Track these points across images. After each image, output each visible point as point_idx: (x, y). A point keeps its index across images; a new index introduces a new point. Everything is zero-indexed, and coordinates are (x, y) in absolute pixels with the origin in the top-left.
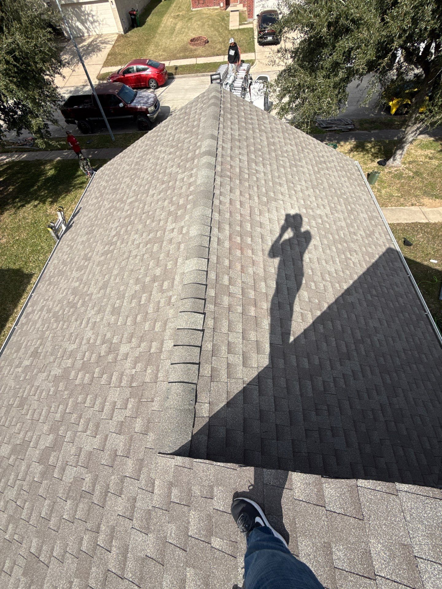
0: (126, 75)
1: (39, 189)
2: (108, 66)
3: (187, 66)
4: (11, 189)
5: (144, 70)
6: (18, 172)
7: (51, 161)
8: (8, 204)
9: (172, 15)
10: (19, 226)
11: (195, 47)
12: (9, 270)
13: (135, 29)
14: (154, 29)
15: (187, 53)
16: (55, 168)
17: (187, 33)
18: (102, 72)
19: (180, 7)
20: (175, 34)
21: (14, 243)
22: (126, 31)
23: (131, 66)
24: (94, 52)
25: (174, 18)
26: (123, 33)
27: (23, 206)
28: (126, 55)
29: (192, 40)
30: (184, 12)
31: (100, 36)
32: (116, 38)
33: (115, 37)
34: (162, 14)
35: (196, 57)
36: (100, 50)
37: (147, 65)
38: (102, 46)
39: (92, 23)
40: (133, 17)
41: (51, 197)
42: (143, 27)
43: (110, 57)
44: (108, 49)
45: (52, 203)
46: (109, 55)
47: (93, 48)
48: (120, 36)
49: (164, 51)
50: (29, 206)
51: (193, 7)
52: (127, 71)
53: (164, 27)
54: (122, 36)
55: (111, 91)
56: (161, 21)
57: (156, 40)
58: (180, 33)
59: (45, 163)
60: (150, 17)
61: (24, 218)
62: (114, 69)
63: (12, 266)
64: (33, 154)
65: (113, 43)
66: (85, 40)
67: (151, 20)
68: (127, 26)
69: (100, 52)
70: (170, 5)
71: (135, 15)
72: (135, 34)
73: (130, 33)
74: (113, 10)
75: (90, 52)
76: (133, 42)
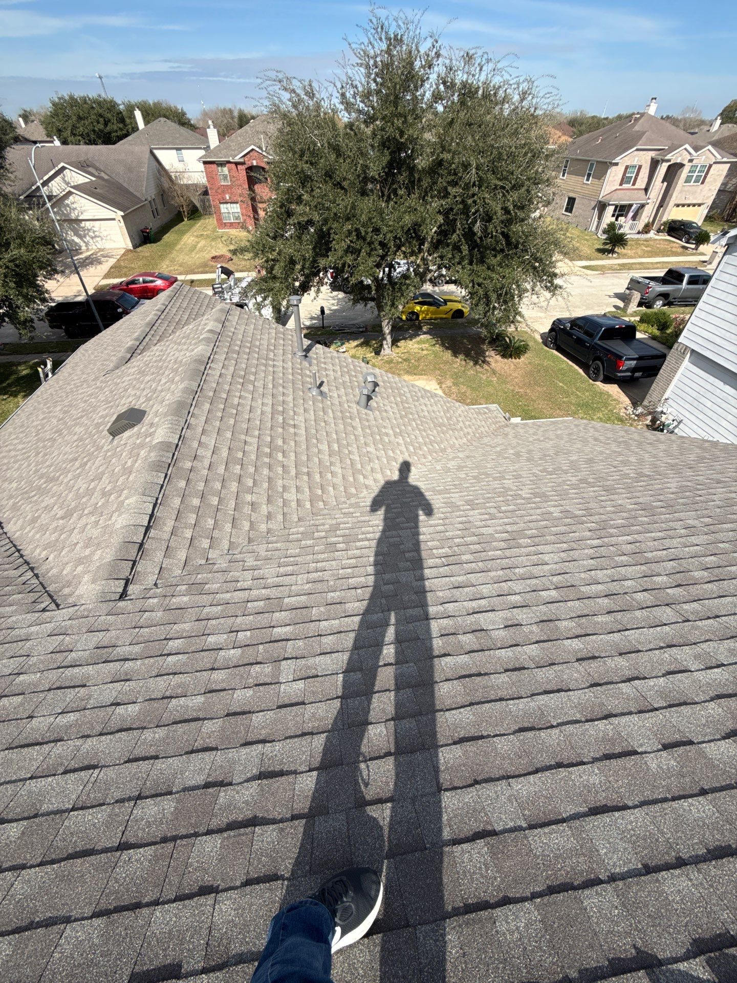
0: (130, 286)
1: (9, 385)
2: (110, 278)
3: (205, 280)
5: (152, 282)
9: (195, 234)
11: (217, 264)
13: (148, 245)
14: (171, 246)
15: (207, 269)
17: (210, 251)
18: (100, 284)
19: (205, 227)
20: (195, 251)
22: (135, 246)
23: (137, 278)
24: (92, 264)
25: (197, 236)
26: (132, 248)
28: (133, 268)
29: (213, 258)
30: (209, 232)
31: (101, 250)
32: (122, 253)
33: (123, 251)
34: (183, 233)
36: (100, 263)
37: (156, 277)
38: (103, 259)
39: (92, 238)
40: (145, 234)
41: (25, 392)
42: (158, 243)
43: (112, 270)
44: (112, 262)
46: (111, 268)
47: (91, 261)
48: (128, 251)
49: (181, 266)
51: (219, 229)
52: (133, 282)
53: (184, 244)
54: (130, 250)
55: (108, 298)
56: (181, 239)
57: (173, 256)
58: (202, 250)
59: (19, 364)
60: (167, 235)
62: (116, 281)
65: (118, 257)
66: (81, 253)
67: (168, 237)
68: (138, 241)
69: (101, 266)
70: (194, 225)
71: (148, 233)
72: (147, 250)
73: (140, 248)
74: (120, 227)
75: (88, 265)
76: (143, 257)
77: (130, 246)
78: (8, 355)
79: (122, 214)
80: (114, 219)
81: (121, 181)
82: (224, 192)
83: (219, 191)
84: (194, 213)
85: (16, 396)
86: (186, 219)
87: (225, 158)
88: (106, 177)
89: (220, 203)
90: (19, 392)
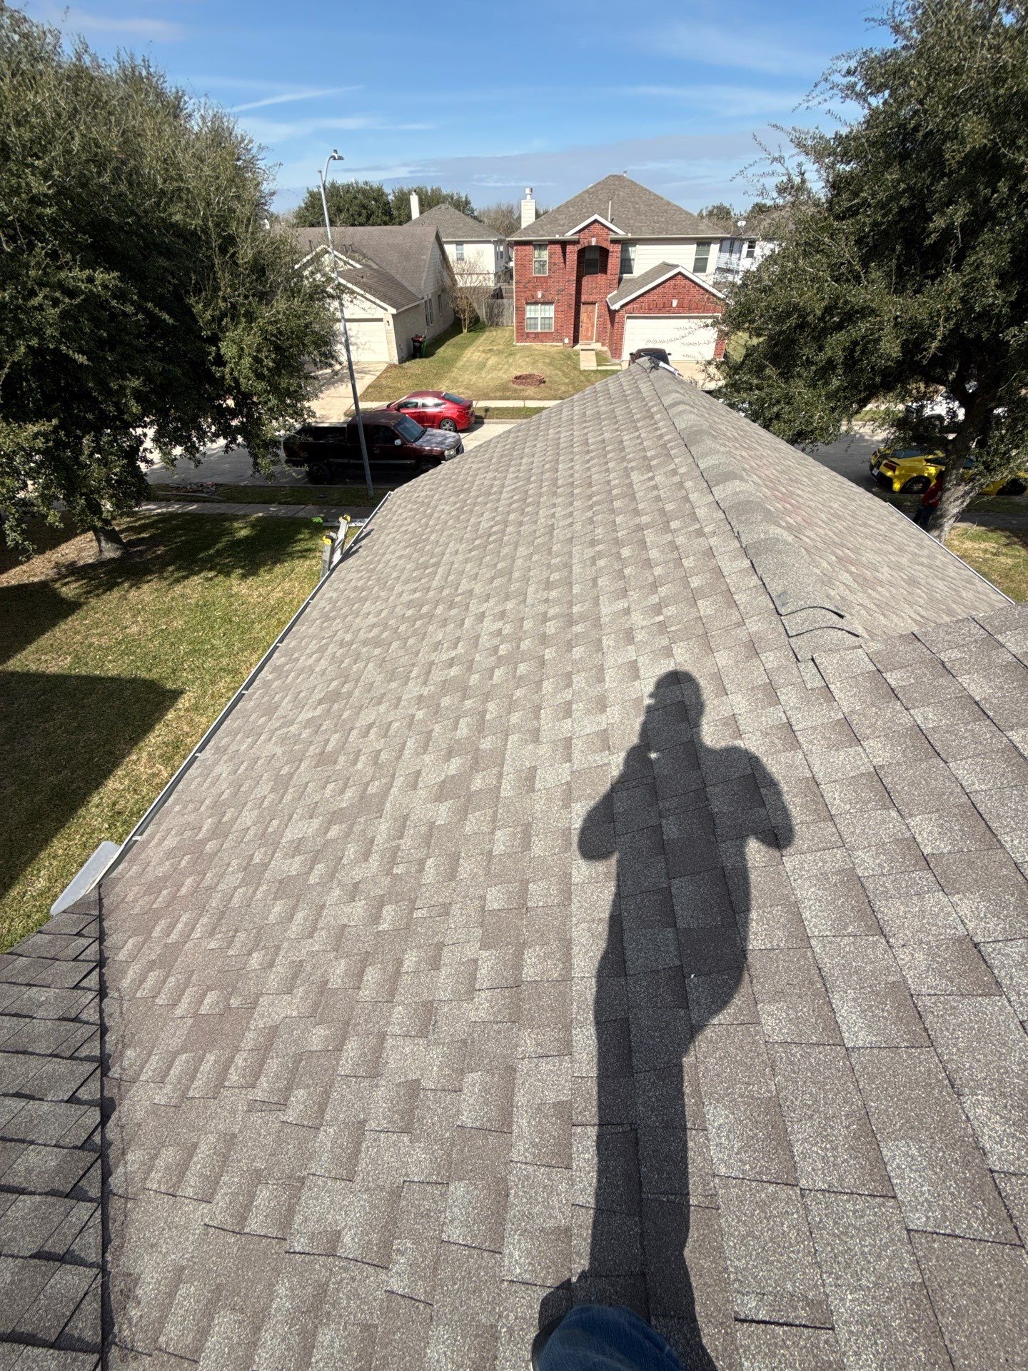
0: (402, 411)
2: (368, 401)
3: (507, 409)
4: (161, 550)
6: (178, 528)
7: (244, 516)
8: (151, 572)
9: (481, 348)
10: (170, 610)
11: (522, 387)
13: (418, 360)
14: (450, 363)
15: (508, 394)
16: (253, 526)
17: (509, 369)
19: (494, 341)
20: (485, 370)
21: (154, 636)
22: (402, 361)
23: (411, 401)
24: (342, 381)
25: (484, 352)
26: (396, 362)
27: (186, 577)
28: (400, 389)
29: (517, 378)
30: (501, 347)
33: (384, 367)
34: (463, 347)
35: (525, 399)
39: (344, 346)
40: (417, 344)
41: (242, 567)
42: (431, 358)
43: (370, 390)
44: (369, 378)
45: (244, 577)
46: (369, 387)
48: (391, 367)
49: (467, 388)
50: (196, 579)
51: (518, 341)
52: (406, 405)
53: (468, 361)
54: (395, 366)
55: (382, 421)
56: (462, 354)
57: (453, 375)
58: (494, 368)
59: (235, 518)
60: (442, 349)
61: (182, 596)
62: (379, 404)
64: (209, 505)
65: (378, 374)
67: (442, 352)
68: (405, 354)
70: (476, 338)
71: (421, 343)
72: (416, 366)
73: (407, 364)
74: (387, 332)
75: (336, 382)
76: (412, 374)
77: (395, 360)
78: (220, 502)
79: (394, 311)
80: (381, 320)
81: (393, 272)
82: (535, 288)
83: (530, 286)
84: (477, 325)
85: (228, 575)
86: (465, 331)
87: (548, 234)
88: (375, 266)
89: (527, 304)
90: (234, 567)
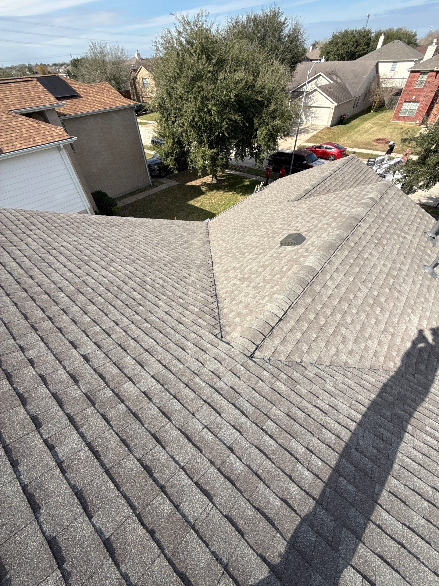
0: (317, 149)
1: (238, 188)
2: (308, 142)
3: (362, 154)
4: (225, 184)
5: (330, 149)
6: (231, 178)
7: (249, 178)
8: (221, 189)
9: (373, 122)
10: (222, 199)
11: (377, 144)
12: (210, 212)
13: (340, 125)
14: (353, 128)
15: (368, 146)
16: (250, 182)
17: (377, 134)
18: (302, 145)
19: (383, 118)
20: (367, 133)
21: (217, 204)
22: (332, 125)
23: (323, 145)
25: (373, 124)
27: (228, 192)
28: (324, 139)
29: (377, 140)
30: (384, 122)
31: (312, 125)
32: (323, 128)
34: (365, 120)
35: (374, 150)
36: (308, 133)
37: (334, 146)
38: (311, 131)
39: (312, 118)
40: (342, 118)
42: (346, 125)
44: (315, 132)
45: (242, 195)
46: (313, 136)
47: (306, 131)
48: (326, 128)
50: (230, 193)
51: (393, 120)
52: (319, 147)
53: (362, 128)
54: (328, 128)
55: (303, 154)
56: (362, 124)
57: (350, 134)
58: (372, 133)
59: (247, 178)
60: (354, 121)
61: (226, 196)
62: (311, 145)
63: (212, 212)
64: (242, 173)
65: (319, 131)
66: (302, 126)
68: (335, 123)
69: (308, 134)
70: (375, 116)
71: (344, 118)
72: (337, 128)
73: (334, 127)
74: (330, 113)
75: (301, 133)
76: (333, 132)
77: (329, 126)
78: (245, 172)
79: (336, 104)
80: (329, 108)
81: (346, 84)
82: (412, 95)
83: (410, 93)
84: (381, 107)
85: (238, 194)
86: (372, 111)
87: (431, 67)
88: (339, 81)
89: (405, 102)
90: (240, 192)
